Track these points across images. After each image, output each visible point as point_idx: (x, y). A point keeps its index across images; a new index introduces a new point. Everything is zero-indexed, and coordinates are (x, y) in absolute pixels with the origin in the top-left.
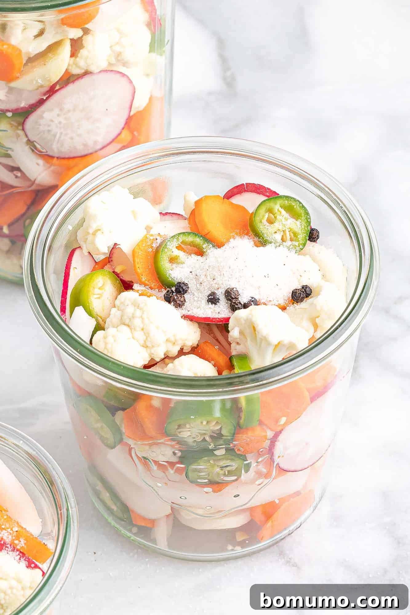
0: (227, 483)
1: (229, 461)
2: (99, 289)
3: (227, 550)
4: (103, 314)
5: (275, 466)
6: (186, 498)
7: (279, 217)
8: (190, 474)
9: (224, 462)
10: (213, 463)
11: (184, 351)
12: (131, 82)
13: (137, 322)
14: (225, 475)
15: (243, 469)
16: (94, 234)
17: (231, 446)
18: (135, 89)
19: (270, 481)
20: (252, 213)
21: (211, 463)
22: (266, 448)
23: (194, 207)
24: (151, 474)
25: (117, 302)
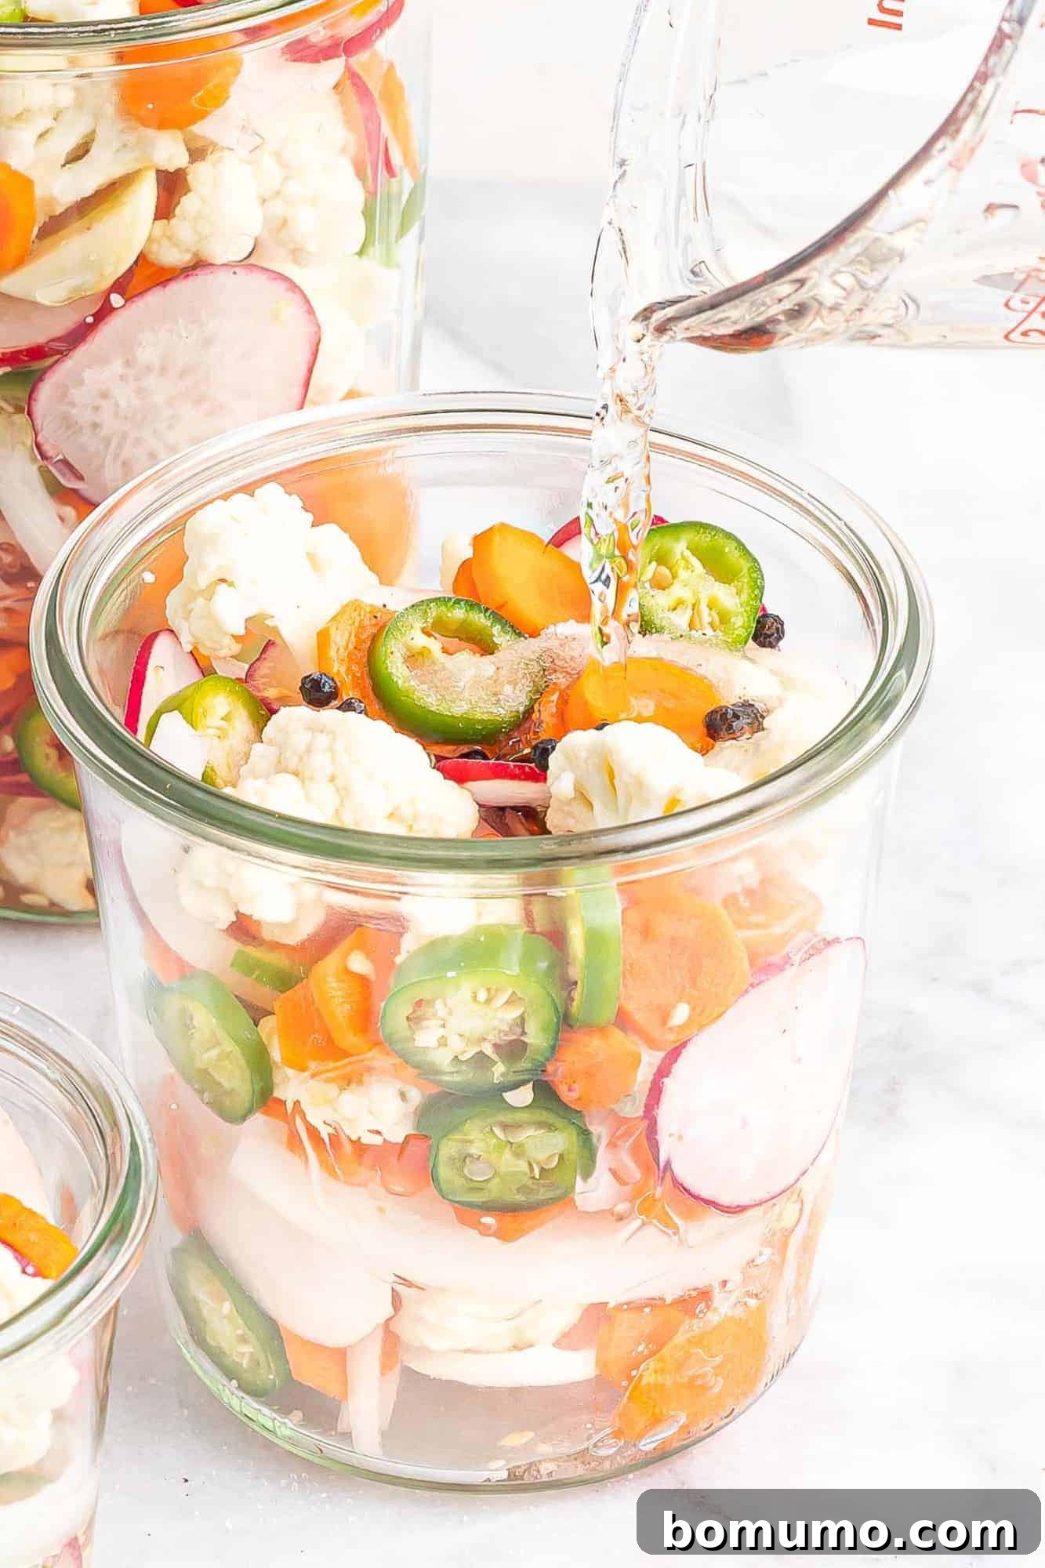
7: (683, 574)
10: (501, 1137)
13: (320, 761)
16: (209, 593)
18: (319, 332)
21: (496, 1138)
23: (471, 553)
25: (267, 733)
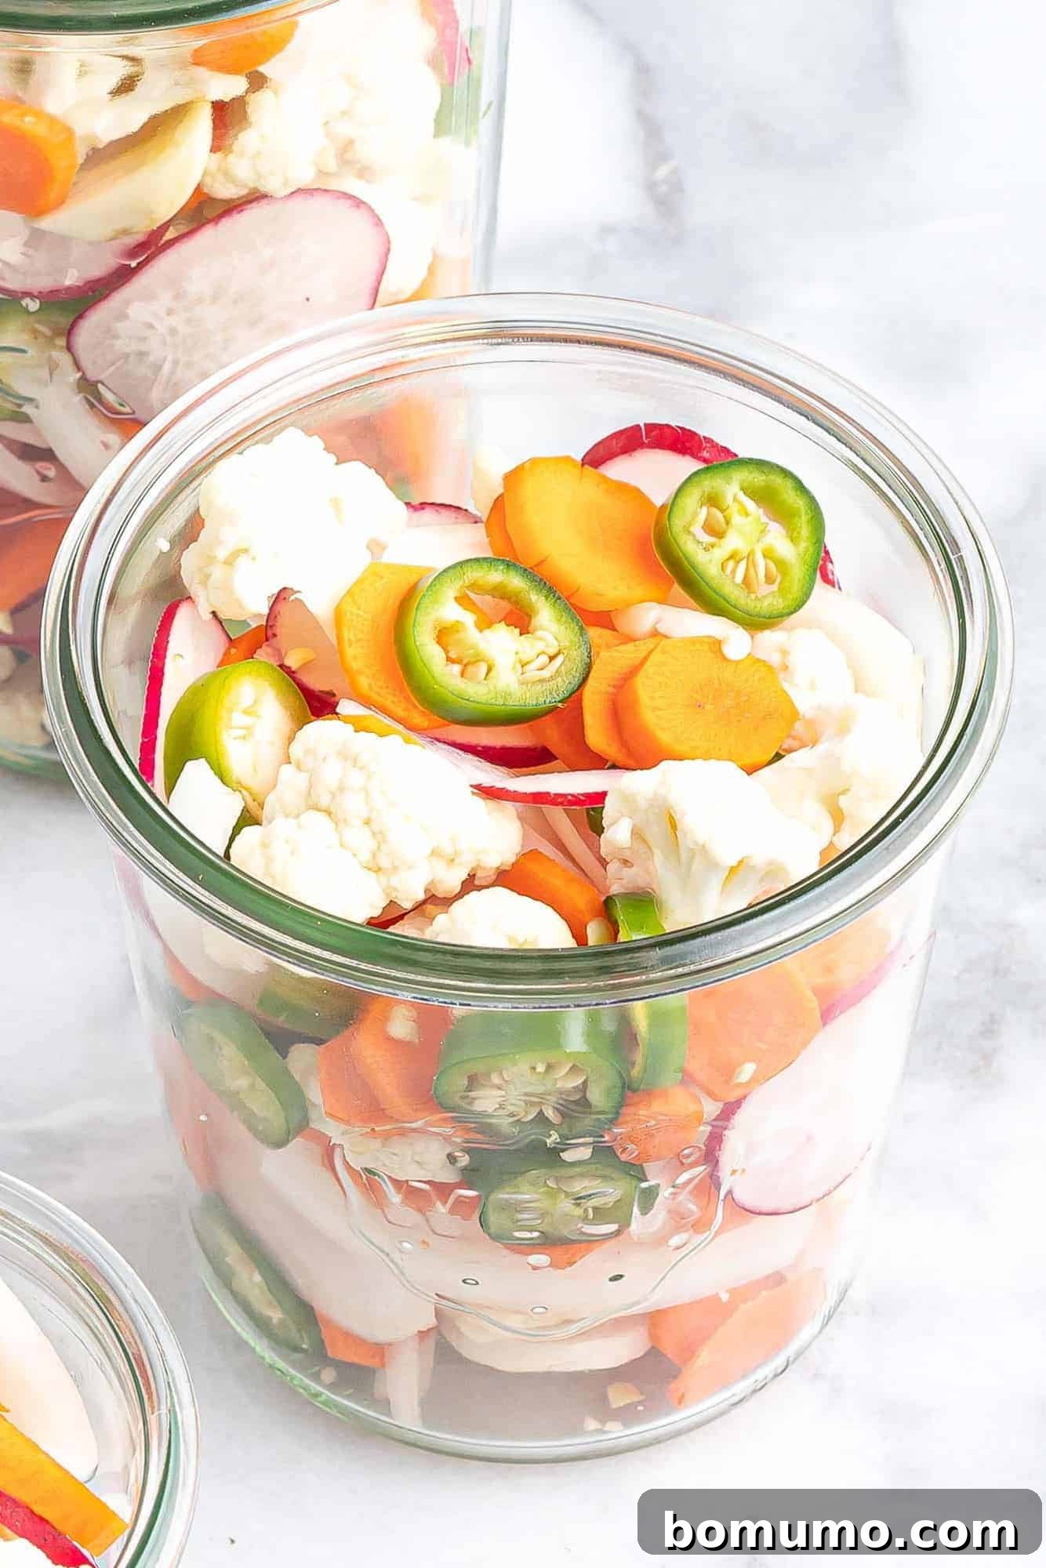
0: (591, 1242)
1: (600, 1181)
2: (246, 712)
3: (584, 1433)
4: (254, 782)
5: (722, 1197)
6: (477, 1283)
7: (737, 519)
8: (493, 1218)
9: (586, 1183)
10: (555, 1186)
11: (477, 882)
12: (378, 222)
13: (353, 805)
14: (585, 1219)
15: (636, 1204)
16: (229, 562)
17: (607, 1138)
18: (389, 242)
19: (706, 1239)
20: (663, 506)
21: (548, 1186)
22: (700, 1148)
23: (501, 490)
24: (386, 1217)
25: (296, 750)
